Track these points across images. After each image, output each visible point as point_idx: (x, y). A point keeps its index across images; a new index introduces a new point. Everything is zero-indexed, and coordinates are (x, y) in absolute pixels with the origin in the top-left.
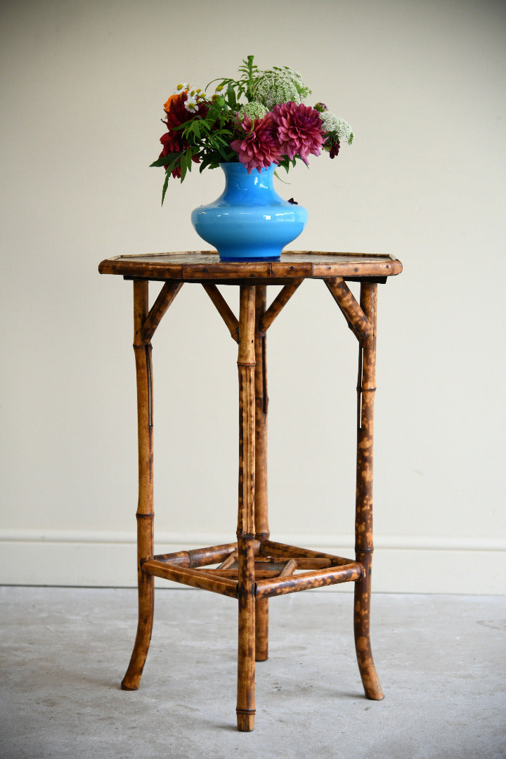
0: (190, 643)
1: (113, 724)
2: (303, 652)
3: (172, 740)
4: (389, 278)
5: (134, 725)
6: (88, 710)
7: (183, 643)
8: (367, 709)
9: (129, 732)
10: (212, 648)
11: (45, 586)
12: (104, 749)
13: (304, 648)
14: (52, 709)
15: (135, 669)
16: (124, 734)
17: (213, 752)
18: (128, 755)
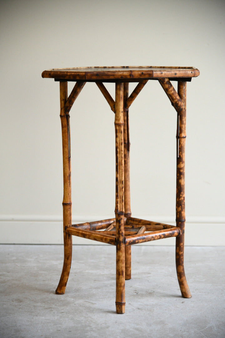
0: (91, 271)
1: (52, 311)
2: (149, 275)
3: (82, 318)
4: (193, 79)
5: (62, 311)
6: (39, 304)
7: (87, 271)
8: (183, 303)
9: (60, 315)
10: (102, 273)
11: (14, 244)
13: (149, 273)
14: (20, 304)
15: (62, 284)
16: (58, 316)
17: (104, 324)
18: (60, 325)
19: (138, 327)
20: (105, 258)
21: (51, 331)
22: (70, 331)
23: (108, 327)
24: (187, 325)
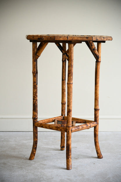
0: (45, 147)
1: (22, 169)
2: (76, 148)
3: (39, 173)
5: (28, 169)
6: (15, 165)
7: (42, 146)
8: (94, 164)
9: (27, 171)
10: (50, 148)
12: (20, 176)
14: (5, 165)
16: (25, 172)
17: (50, 176)
18: (26, 177)
19: (69, 178)
20: (52, 139)
21: (21, 180)
22: (32, 181)
23: (53, 178)
24: (96, 177)
